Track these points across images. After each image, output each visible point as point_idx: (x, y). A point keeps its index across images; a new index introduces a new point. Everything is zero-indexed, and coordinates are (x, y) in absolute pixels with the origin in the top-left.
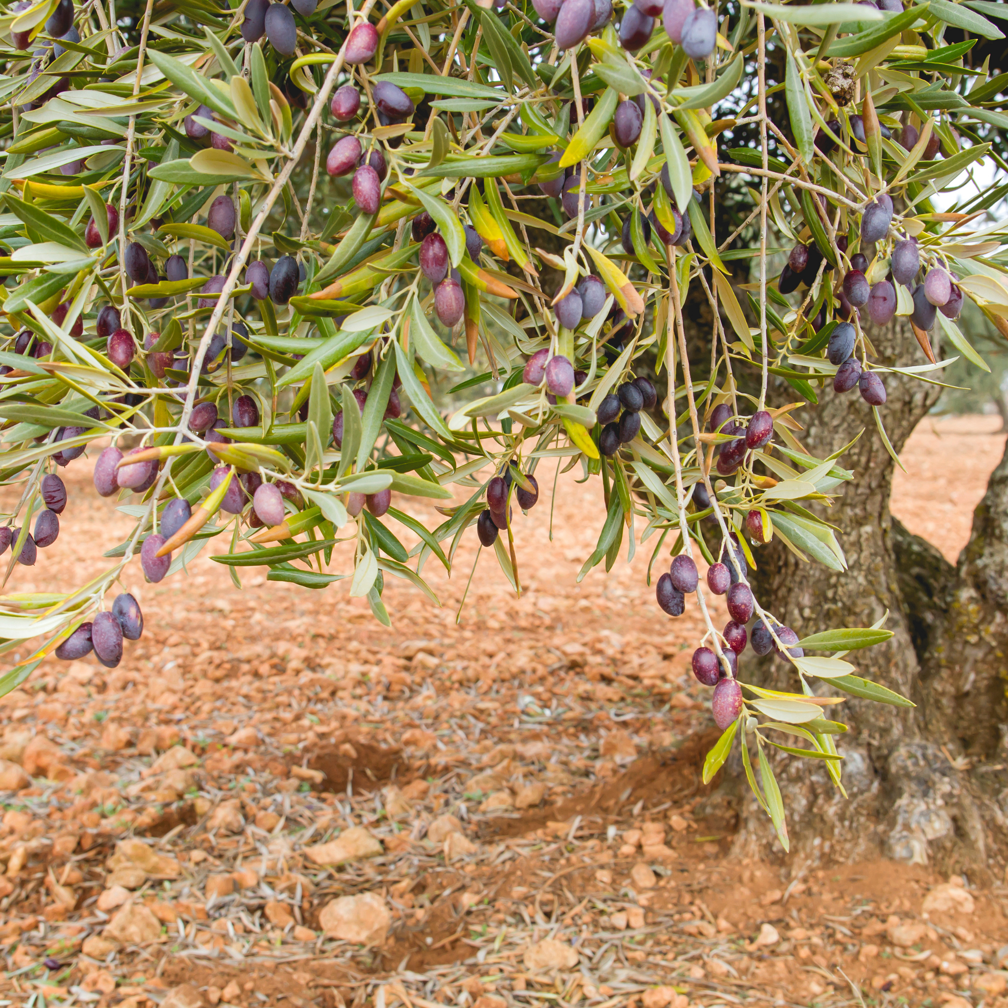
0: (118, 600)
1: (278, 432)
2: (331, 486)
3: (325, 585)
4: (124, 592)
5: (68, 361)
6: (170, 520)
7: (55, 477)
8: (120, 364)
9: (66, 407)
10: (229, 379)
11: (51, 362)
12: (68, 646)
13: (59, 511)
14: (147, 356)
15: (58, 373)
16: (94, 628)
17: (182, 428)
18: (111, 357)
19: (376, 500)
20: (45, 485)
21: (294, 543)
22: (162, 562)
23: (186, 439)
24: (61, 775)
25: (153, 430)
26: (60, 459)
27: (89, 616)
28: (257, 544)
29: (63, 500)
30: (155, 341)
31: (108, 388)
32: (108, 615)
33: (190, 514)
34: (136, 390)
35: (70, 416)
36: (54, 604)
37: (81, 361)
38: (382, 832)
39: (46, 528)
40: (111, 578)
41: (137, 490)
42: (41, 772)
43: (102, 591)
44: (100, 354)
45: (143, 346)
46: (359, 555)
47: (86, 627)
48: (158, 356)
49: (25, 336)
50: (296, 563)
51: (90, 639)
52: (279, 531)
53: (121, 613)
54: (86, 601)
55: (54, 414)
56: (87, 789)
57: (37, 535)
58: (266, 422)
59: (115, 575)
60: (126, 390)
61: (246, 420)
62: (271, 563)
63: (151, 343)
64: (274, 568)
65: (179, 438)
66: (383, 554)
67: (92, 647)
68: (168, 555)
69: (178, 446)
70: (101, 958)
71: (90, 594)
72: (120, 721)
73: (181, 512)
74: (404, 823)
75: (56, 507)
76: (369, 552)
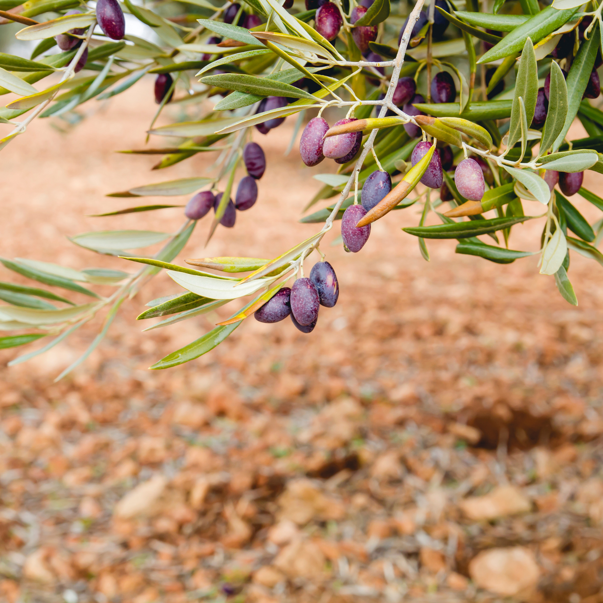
0: (316, 267)
1: (476, 109)
2: (532, 164)
3: (511, 261)
4: (322, 261)
5: (279, 32)
6: (371, 192)
7: (256, 146)
8: (328, 37)
9: (275, 77)
10: (429, 55)
11: (266, 32)
12: (267, 309)
13: (259, 177)
14: (352, 30)
15: (270, 43)
16: (292, 294)
17: (388, 102)
18: (319, 29)
19: (569, 180)
20: (247, 153)
21: (482, 218)
22: (362, 232)
23: (390, 113)
24: (240, 418)
25: (359, 102)
26: (263, 128)
27: (288, 281)
28: (446, 218)
29: (263, 168)
30: (362, 15)
31: (315, 60)
32: (306, 282)
33: (391, 187)
34: (343, 62)
35: (279, 86)
36: (255, 269)
37: (291, 31)
38: (532, 492)
39: (246, 194)
40: (310, 246)
41: (339, 161)
42: (222, 413)
43: (302, 258)
44: (310, 26)
45: (349, 20)
46: (548, 234)
47: (285, 292)
48: (363, 30)
49: (233, 10)
50: (485, 238)
51: (288, 304)
52: (470, 207)
53: (318, 280)
54: (284, 268)
55: (263, 83)
56: (263, 433)
57: (238, 198)
58: (464, 98)
59: (314, 243)
60: (332, 62)
61: (443, 96)
62: (460, 238)
63: (357, 17)
64: (462, 242)
65: (383, 111)
66: (571, 234)
67: (290, 312)
68: (368, 226)
69: (382, 120)
70: (270, 587)
71: (290, 260)
72: (294, 372)
73: (381, 185)
74: (554, 486)
75: (256, 173)
76: (559, 231)
